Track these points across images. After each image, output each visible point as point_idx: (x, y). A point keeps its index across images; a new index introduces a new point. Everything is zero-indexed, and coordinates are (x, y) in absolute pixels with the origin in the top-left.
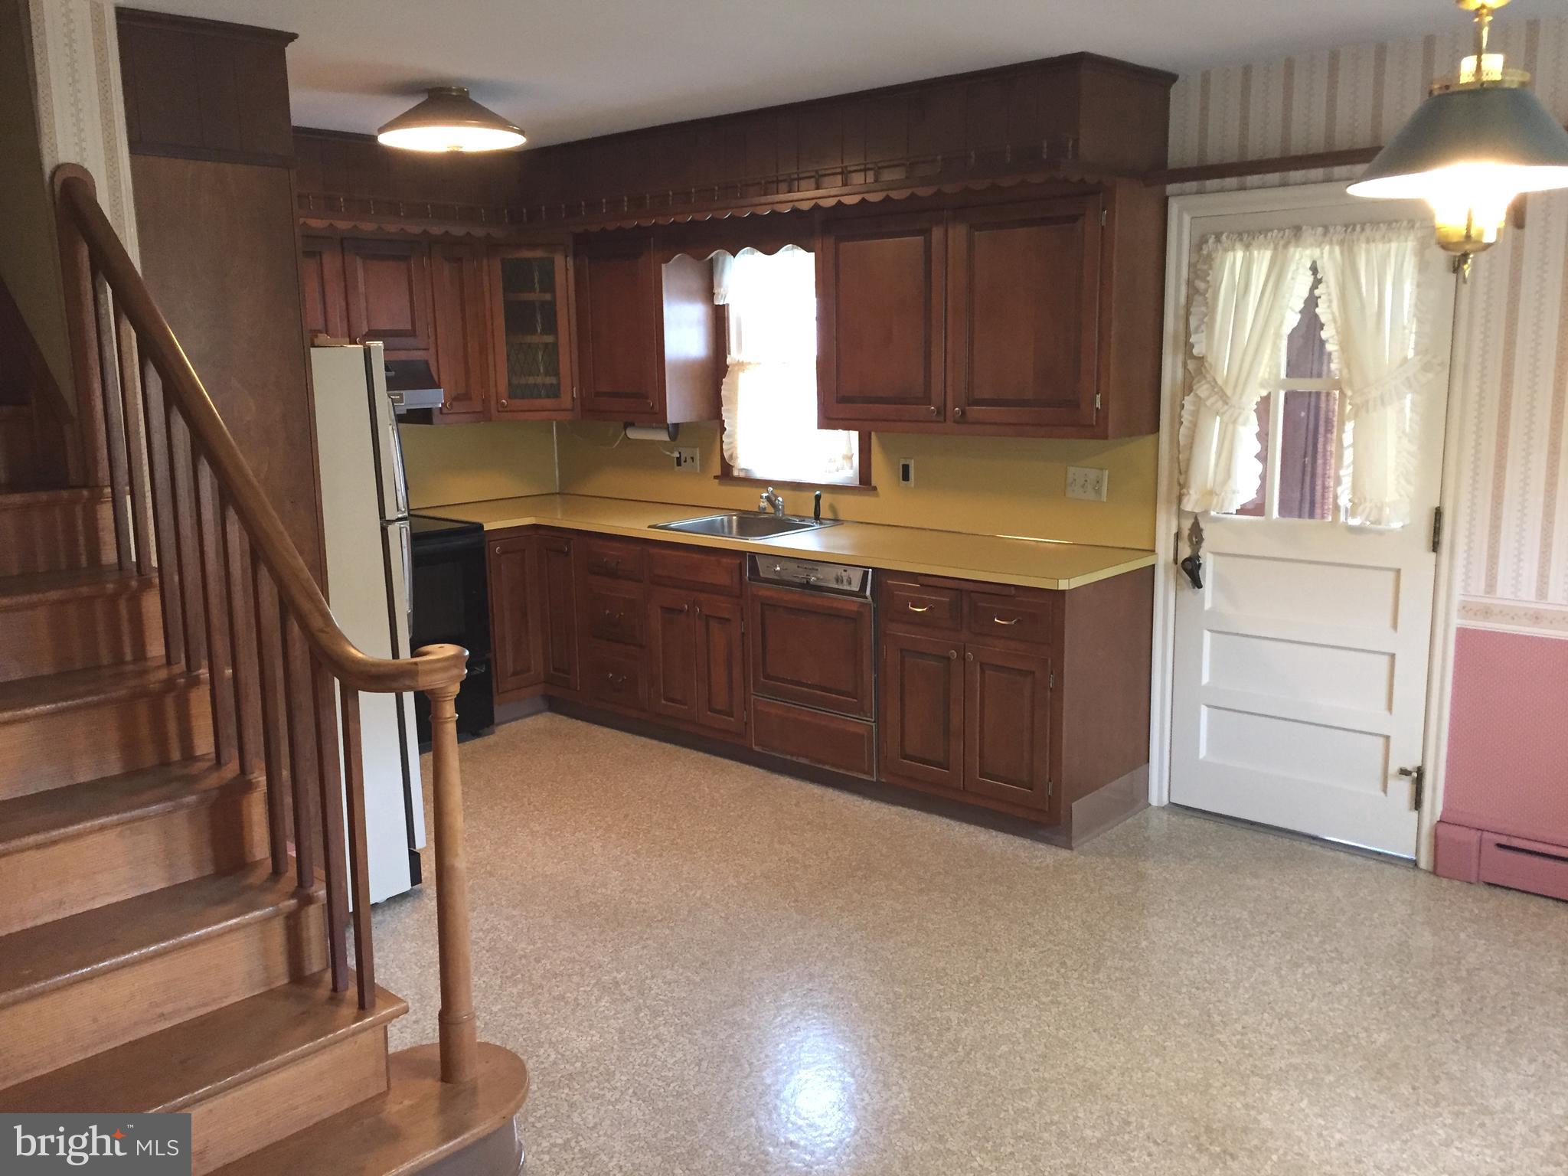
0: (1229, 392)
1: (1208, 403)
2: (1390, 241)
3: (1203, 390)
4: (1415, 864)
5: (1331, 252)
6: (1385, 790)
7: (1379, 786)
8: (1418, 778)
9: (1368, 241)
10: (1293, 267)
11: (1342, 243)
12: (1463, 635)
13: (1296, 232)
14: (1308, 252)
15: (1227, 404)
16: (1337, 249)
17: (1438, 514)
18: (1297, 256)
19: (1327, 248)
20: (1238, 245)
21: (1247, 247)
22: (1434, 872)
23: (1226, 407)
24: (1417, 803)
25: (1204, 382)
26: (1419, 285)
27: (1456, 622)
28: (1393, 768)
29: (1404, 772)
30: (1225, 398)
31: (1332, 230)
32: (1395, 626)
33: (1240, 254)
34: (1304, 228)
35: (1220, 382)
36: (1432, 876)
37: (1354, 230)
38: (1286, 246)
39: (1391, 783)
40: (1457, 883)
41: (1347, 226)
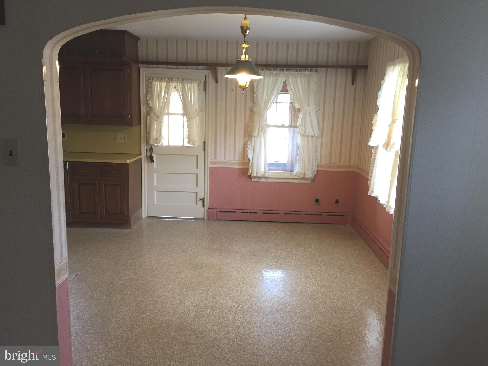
0: (159, 115)
1: (154, 118)
2: (192, 83)
3: (152, 115)
4: (204, 219)
5: (179, 85)
6: (197, 204)
7: (195, 203)
8: (203, 200)
9: (187, 83)
10: (171, 87)
11: (182, 83)
12: (211, 168)
13: (171, 80)
14: (174, 84)
15: (159, 118)
16: (181, 84)
17: (205, 142)
18: (172, 85)
19: (178, 84)
20: (158, 81)
21: (160, 82)
22: (208, 220)
23: (158, 119)
24: (204, 206)
25: (152, 113)
26: (198, 93)
27: (209, 166)
28: (198, 199)
29: (200, 199)
30: (158, 117)
31: (179, 80)
32: (197, 168)
33: (158, 83)
34: (173, 78)
35: (156, 112)
36: (208, 221)
37: (184, 80)
38: (169, 82)
39: (198, 202)
40: (213, 221)
41: (182, 79)
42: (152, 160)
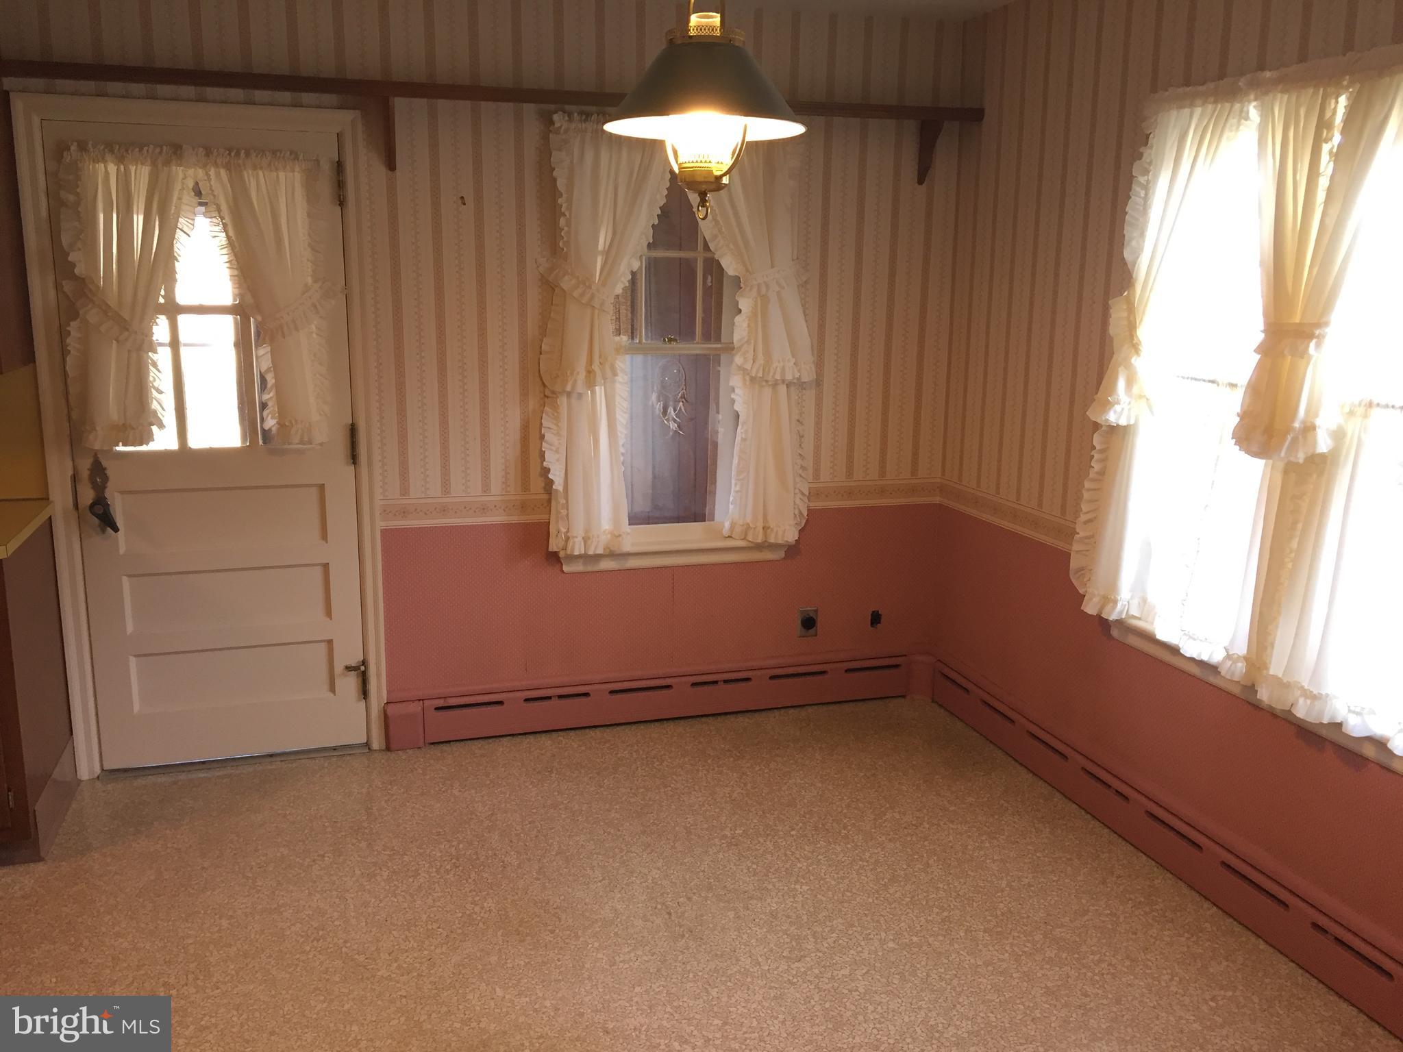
0: (126, 314)
1: (103, 328)
2: (277, 169)
3: (93, 316)
4: (367, 745)
5: (218, 174)
6: (332, 689)
7: (326, 687)
8: (361, 672)
9: (255, 167)
10: (178, 186)
11: (227, 167)
12: (385, 532)
13: (176, 151)
14: (191, 172)
15: (127, 330)
16: (223, 172)
17: (353, 430)
18: (181, 175)
19: (212, 172)
20: (108, 156)
21: (120, 160)
22: (388, 748)
23: (126, 334)
24: (365, 693)
25: (90, 306)
26: (309, 215)
27: (381, 524)
28: (339, 667)
29: (349, 668)
30: (124, 326)
31: (215, 153)
32: (324, 537)
33: (112, 168)
34: (184, 146)
35: (113, 303)
36: (389, 753)
37: (238, 154)
38: (167, 163)
39: (339, 683)
40: (410, 752)
41: (230, 150)
42: (107, 521)
